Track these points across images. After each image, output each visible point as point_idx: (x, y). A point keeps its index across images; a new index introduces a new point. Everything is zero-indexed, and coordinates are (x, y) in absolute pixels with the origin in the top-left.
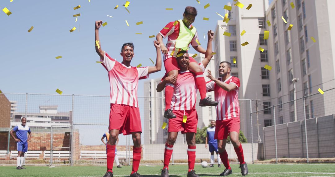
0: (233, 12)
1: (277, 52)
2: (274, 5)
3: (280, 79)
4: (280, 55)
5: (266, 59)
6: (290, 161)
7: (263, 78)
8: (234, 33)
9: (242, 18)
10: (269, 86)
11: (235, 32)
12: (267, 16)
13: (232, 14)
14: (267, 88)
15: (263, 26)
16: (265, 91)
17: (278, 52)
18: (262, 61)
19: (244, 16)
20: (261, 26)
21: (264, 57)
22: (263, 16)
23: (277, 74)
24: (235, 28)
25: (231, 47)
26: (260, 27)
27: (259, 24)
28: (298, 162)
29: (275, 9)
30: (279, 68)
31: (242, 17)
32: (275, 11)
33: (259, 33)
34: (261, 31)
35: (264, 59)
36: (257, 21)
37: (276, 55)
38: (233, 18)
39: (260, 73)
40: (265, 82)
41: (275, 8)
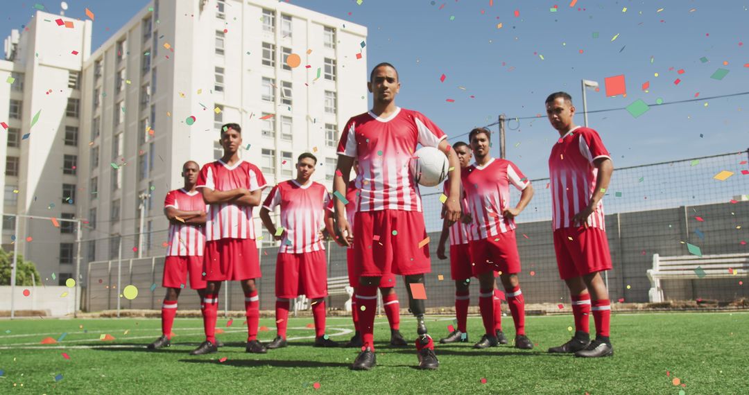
0: (20, 49)
1: (96, 133)
2: (102, 55)
3: (96, 178)
4: (102, 140)
5: (74, 141)
6: (134, 314)
7: (66, 172)
8: (20, 86)
9: (40, 65)
10: (74, 186)
11: (22, 85)
12: (85, 70)
13: (18, 52)
14: (71, 190)
15: (77, 84)
16: (66, 194)
17: (98, 134)
18: (67, 143)
19: (44, 63)
20: (73, 84)
21: (71, 136)
22: (78, 68)
23: (93, 169)
24: (24, 79)
25: (11, 110)
26: (70, 86)
27: (70, 81)
28: (147, 316)
29: (102, 63)
30: (97, 159)
31: (41, 62)
32: (100, 66)
33: (69, 96)
34: (72, 93)
35: (71, 141)
36: (67, 74)
37: (93, 139)
38: (19, 60)
39: (62, 164)
40: (69, 179)
41: (101, 60)
